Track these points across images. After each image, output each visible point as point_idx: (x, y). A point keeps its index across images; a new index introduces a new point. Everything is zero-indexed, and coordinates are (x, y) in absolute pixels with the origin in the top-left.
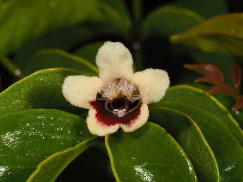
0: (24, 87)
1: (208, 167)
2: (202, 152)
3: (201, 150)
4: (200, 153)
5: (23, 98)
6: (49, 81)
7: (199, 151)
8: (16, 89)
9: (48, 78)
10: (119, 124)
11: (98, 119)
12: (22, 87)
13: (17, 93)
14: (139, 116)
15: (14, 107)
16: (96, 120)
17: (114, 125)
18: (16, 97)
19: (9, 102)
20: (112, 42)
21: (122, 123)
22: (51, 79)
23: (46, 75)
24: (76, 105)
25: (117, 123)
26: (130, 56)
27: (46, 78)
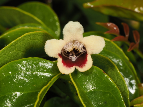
0: (18, 43)
1: (122, 88)
2: (118, 80)
3: (118, 78)
4: (117, 81)
5: (17, 49)
6: (31, 39)
7: (116, 79)
8: (13, 45)
9: (30, 37)
10: (75, 66)
11: (64, 64)
12: (17, 43)
13: (14, 46)
14: (87, 62)
15: (12, 54)
16: (62, 64)
17: (72, 67)
18: (13, 49)
19: (9, 52)
20: (73, 21)
21: (77, 66)
22: (32, 38)
23: (30, 36)
24: (51, 56)
25: (74, 65)
26: (83, 29)
27: (29, 37)
